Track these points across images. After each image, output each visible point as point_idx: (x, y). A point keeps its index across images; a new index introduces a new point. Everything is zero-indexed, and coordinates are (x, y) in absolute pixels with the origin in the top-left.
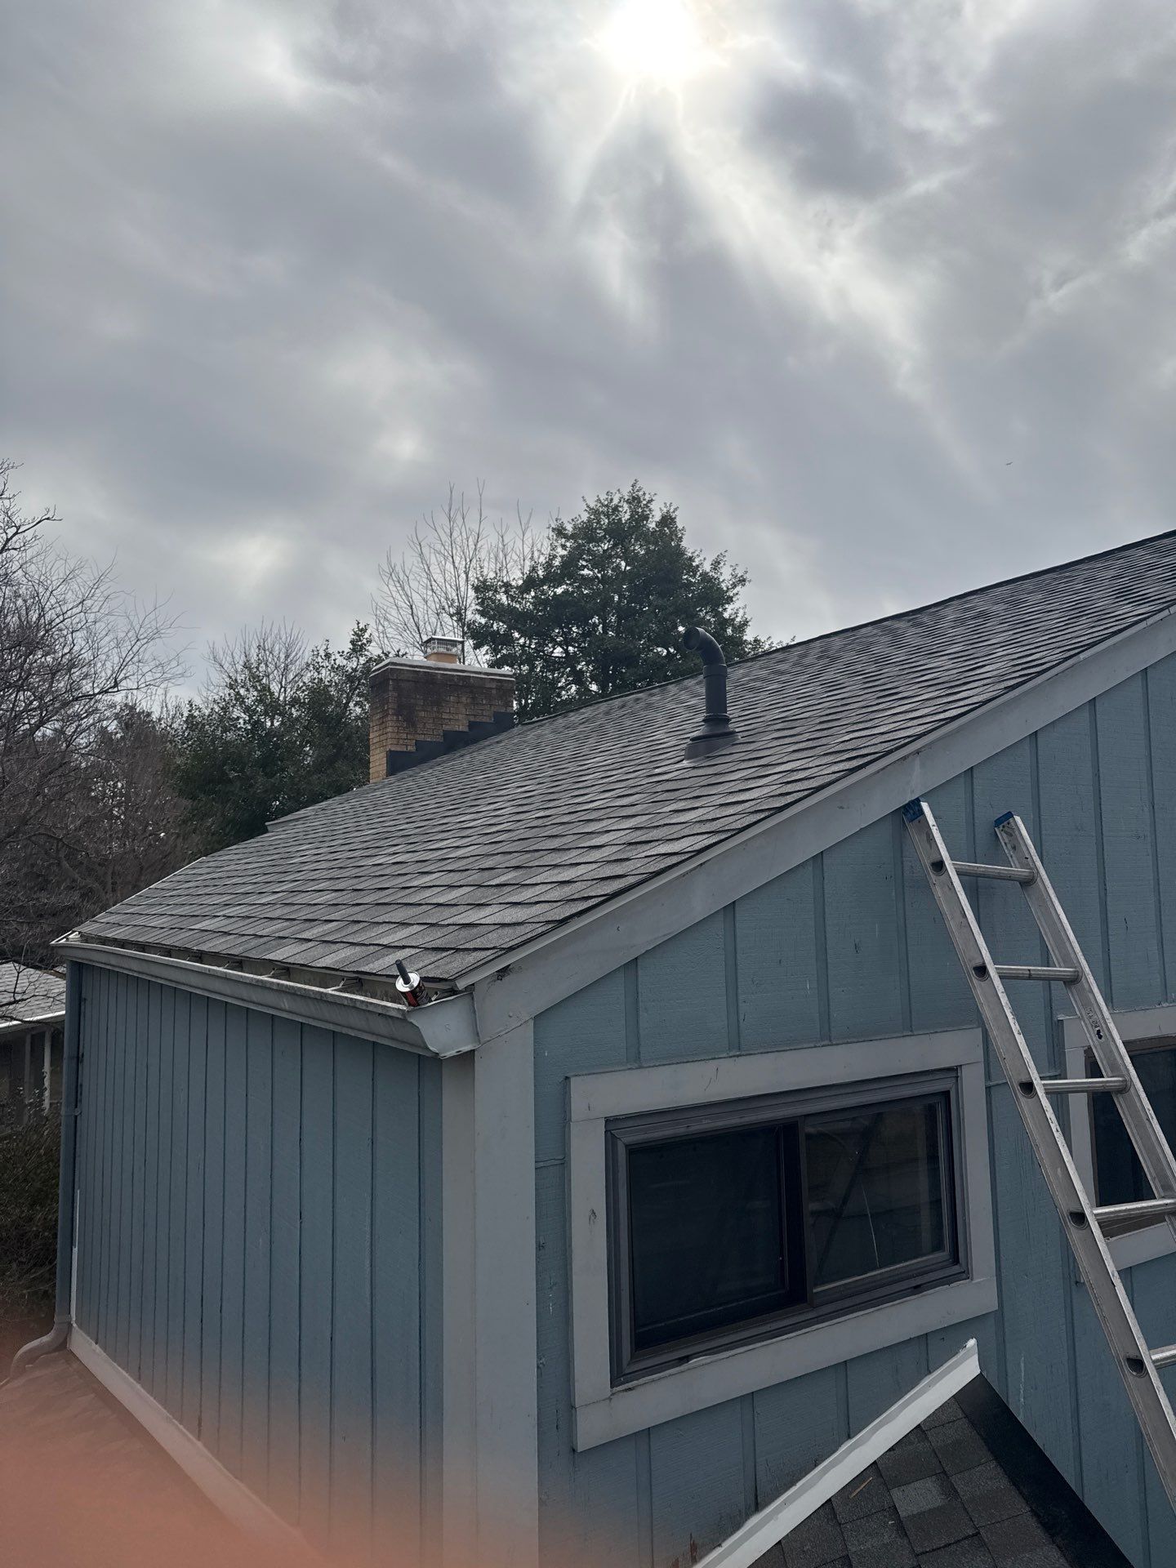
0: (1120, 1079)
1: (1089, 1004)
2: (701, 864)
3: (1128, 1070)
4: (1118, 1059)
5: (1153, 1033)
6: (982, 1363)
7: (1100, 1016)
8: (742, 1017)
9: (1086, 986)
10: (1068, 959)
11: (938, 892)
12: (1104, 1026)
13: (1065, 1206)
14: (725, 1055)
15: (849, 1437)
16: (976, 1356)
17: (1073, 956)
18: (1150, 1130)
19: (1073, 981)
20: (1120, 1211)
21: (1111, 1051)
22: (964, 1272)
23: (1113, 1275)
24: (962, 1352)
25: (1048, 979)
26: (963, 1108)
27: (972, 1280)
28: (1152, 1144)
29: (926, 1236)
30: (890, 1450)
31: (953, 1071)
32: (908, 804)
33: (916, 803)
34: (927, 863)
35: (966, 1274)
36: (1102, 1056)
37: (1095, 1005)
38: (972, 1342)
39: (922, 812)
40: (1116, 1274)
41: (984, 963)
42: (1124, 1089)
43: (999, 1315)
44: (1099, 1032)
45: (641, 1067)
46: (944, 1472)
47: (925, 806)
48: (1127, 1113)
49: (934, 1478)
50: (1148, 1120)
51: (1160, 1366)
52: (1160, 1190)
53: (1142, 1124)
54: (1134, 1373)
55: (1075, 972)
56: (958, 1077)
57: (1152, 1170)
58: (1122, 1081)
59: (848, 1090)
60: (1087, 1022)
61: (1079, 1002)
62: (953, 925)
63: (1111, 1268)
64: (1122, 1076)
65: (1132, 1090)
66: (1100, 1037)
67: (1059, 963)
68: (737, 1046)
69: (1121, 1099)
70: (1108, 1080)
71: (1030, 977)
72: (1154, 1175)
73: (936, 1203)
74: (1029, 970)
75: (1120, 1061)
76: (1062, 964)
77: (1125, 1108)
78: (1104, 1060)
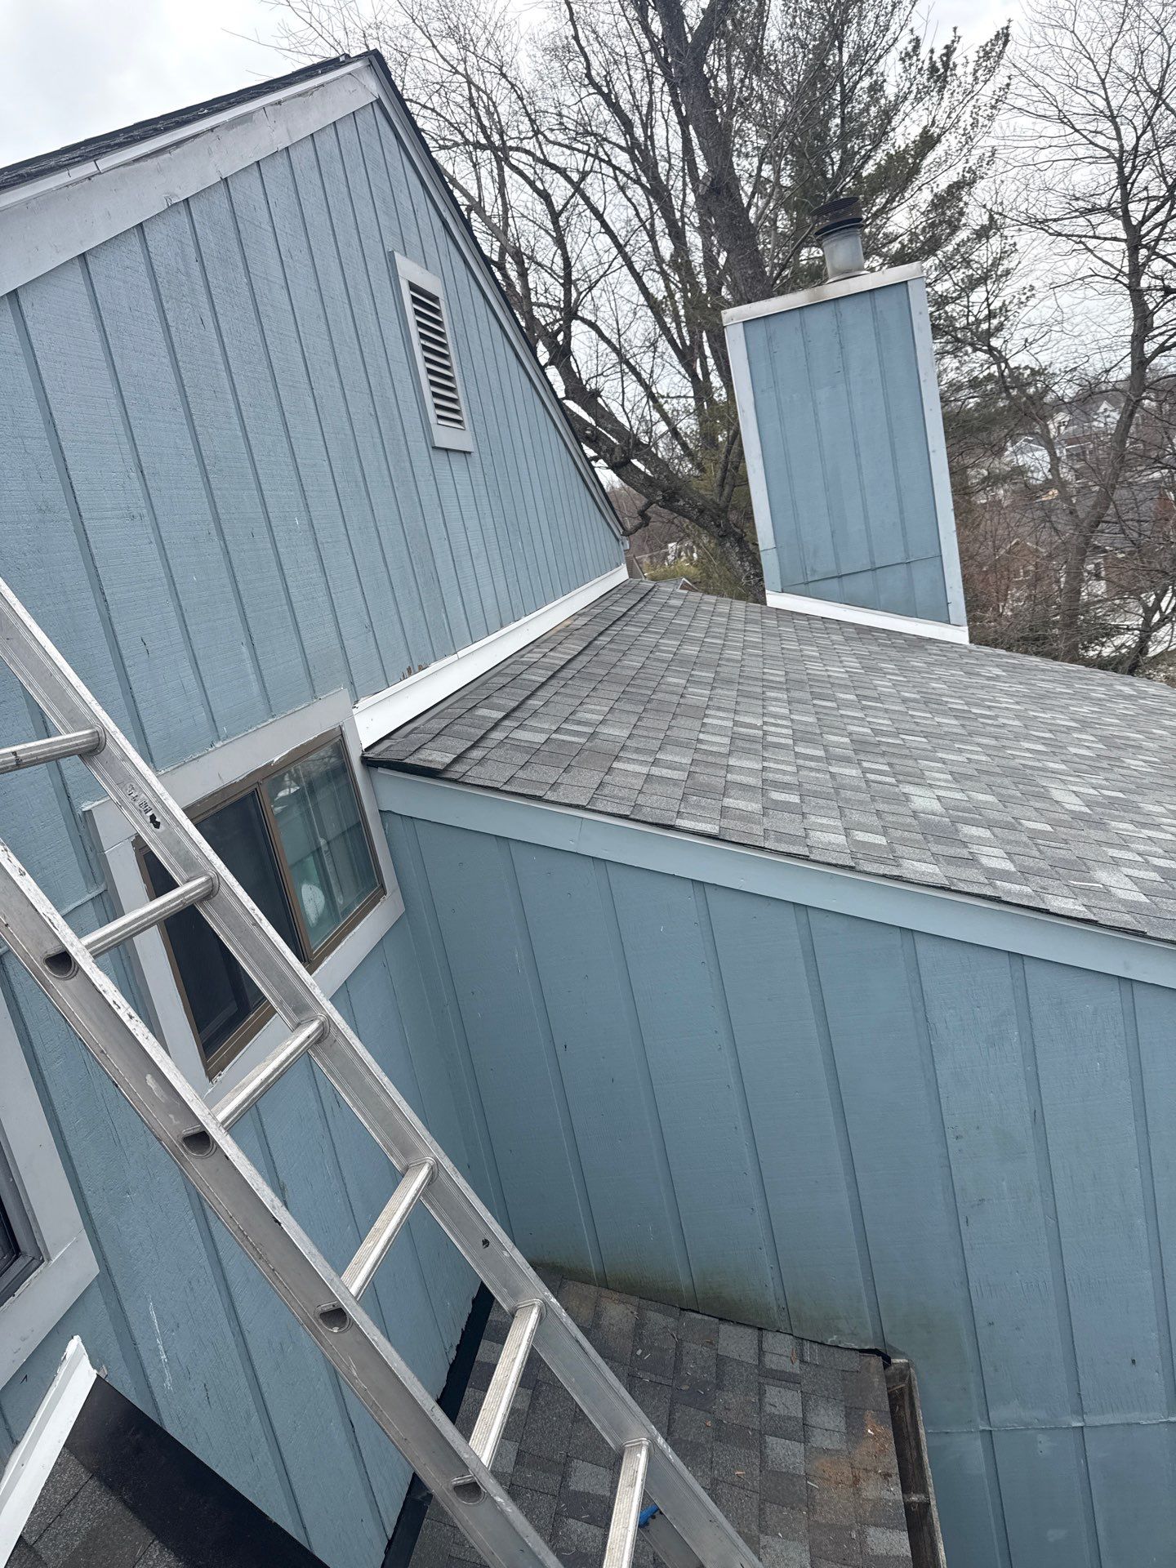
1: (126, 780)
3: (210, 862)
4: (191, 850)
6: (97, 1363)
7: (149, 794)
9: (116, 753)
10: (76, 718)
12: (159, 807)
13: (173, 1129)
16: (86, 1358)
17: (83, 709)
18: (261, 938)
19: (93, 750)
21: (179, 842)
24: (62, 1372)
25: (53, 759)
27: (49, 1260)
28: (269, 956)
35: (39, 1260)
36: (167, 853)
37: (138, 778)
38: (74, 1344)
42: (211, 892)
43: (104, 1275)
44: (153, 818)
48: (223, 925)
53: (246, 932)
54: (335, 1330)
55: (92, 734)
57: (275, 993)
58: (207, 882)
60: (131, 807)
61: (110, 780)
64: (204, 873)
65: (223, 889)
66: (157, 825)
67: (63, 727)
69: (210, 908)
70: (186, 889)
71: (19, 764)
72: (280, 998)
74: (14, 753)
75: (195, 853)
76: (69, 727)
77: (220, 920)
78: (173, 860)
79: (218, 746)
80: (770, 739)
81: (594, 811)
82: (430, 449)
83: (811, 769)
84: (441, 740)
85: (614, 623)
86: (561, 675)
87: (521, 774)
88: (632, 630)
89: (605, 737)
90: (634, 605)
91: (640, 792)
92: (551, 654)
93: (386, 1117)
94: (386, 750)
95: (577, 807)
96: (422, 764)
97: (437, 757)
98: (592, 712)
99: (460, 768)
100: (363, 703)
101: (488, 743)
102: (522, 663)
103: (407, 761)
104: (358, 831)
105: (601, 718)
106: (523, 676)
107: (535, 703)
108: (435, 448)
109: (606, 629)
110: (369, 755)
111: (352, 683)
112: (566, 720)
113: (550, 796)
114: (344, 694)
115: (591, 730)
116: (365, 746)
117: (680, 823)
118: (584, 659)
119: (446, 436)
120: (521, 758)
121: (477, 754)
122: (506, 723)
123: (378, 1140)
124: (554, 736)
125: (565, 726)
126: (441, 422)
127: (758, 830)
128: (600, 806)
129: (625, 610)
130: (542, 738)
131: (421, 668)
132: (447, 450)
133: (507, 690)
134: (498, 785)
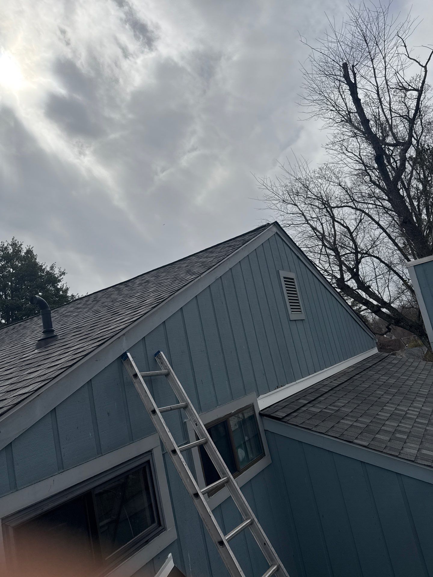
0: (205, 439)
1: (192, 414)
2: (38, 396)
3: (206, 435)
4: (203, 431)
5: (215, 418)
6: (175, 562)
7: (196, 418)
8: (63, 455)
9: (191, 408)
10: (184, 400)
11: (137, 385)
12: (197, 421)
13: (191, 492)
14: (57, 473)
16: (172, 560)
17: (185, 398)
18: (216, 455)
19: (186, 407)
20: (210, 488)
21: (201, 430)
22: (163, 528)
23: (210, 512)
24: (167, 561)
25: (179, 408)
26: (155, 465)
27: (167, 530)
28: (217, 459)
29: (149, 519)
31: (150, 452)
32: (122, 354)
33: (125, 354)
34: (131, 375)
35: (164, 529)
36: (198, 432)
37: (194, 414)
38: (170, 555)
39: (128, 357)
40: (211, 512)
41: (154, 409)
42: (206, 442)
43: (178, 540)
44: (196, 423)
45: (17, 490)
47: (129, 354)
48: (208, 451)
50: (215, 451)
51: (229, 541)
52: (222, 475)
53: (213, 453)
54: (221, 547)
55: (186, 404)
56: (152, 454)
57: (219, 469)
58: (206, 439)
59: (111, 472)
60: (192, 421)
61: (188, 414)
62: (143, 397)
63: (209, 510)
64: (205, 438)
65: (209, 442)
66: (197, 425)
68: (62, 468)
69: (206, 446)
70: (202, 440)
71: (171, 409)
72: (220, 470)
73: (150, 506)
74: (171, 407)
75: (204, 432)
76: (182, 402)
77: (208, 449)
78: (199, 434)
79: (217, 407)
80: (408, 415)
81: (327, 435)
82: (289, 321)
83: (418, 427)
84: (283, 409)
85: (364, 370)
86: (334, 389)
87: (307, 422)
88: (371, 373)
89: (342, 412)
90: (376, 363)
91: (346, 430)
92: (334, 382)
93: (242, 504)
94: (267, 411)
95: (321, 433)
96: (276, 416)
97: (281, 414)
98: (341, 402)
99: (288, 418)
100: (261, 397)
101: (300, 411)
102: (322, 385)
103: (272, 415)
104: (257, 436)
105: (343, 405)
106: (320, 389)
107: (322, 398)
108: (290, 320)
109: (361, 372)
110: (261, 412)
111: (258, 391)
112: (330, 405)
113: (314, 429)
114: (254, 394)
115: (337, 409)
116: (260, 410)
117: (356, 441)
118: (347, 383)
119: (294, 316)
120: (309, 416)
121: (295, 414)
122: (309, 405)
123: (240, 511)
124: (324, 410)
125: (329, 407)
126: (293, 313)
127: (384, 446)
128: (329, 434)
129: (371, 365)
130: (319, 410)
131: (282, 386)
132: (295, 320)
133: (313, 394)
134: (297, 424)
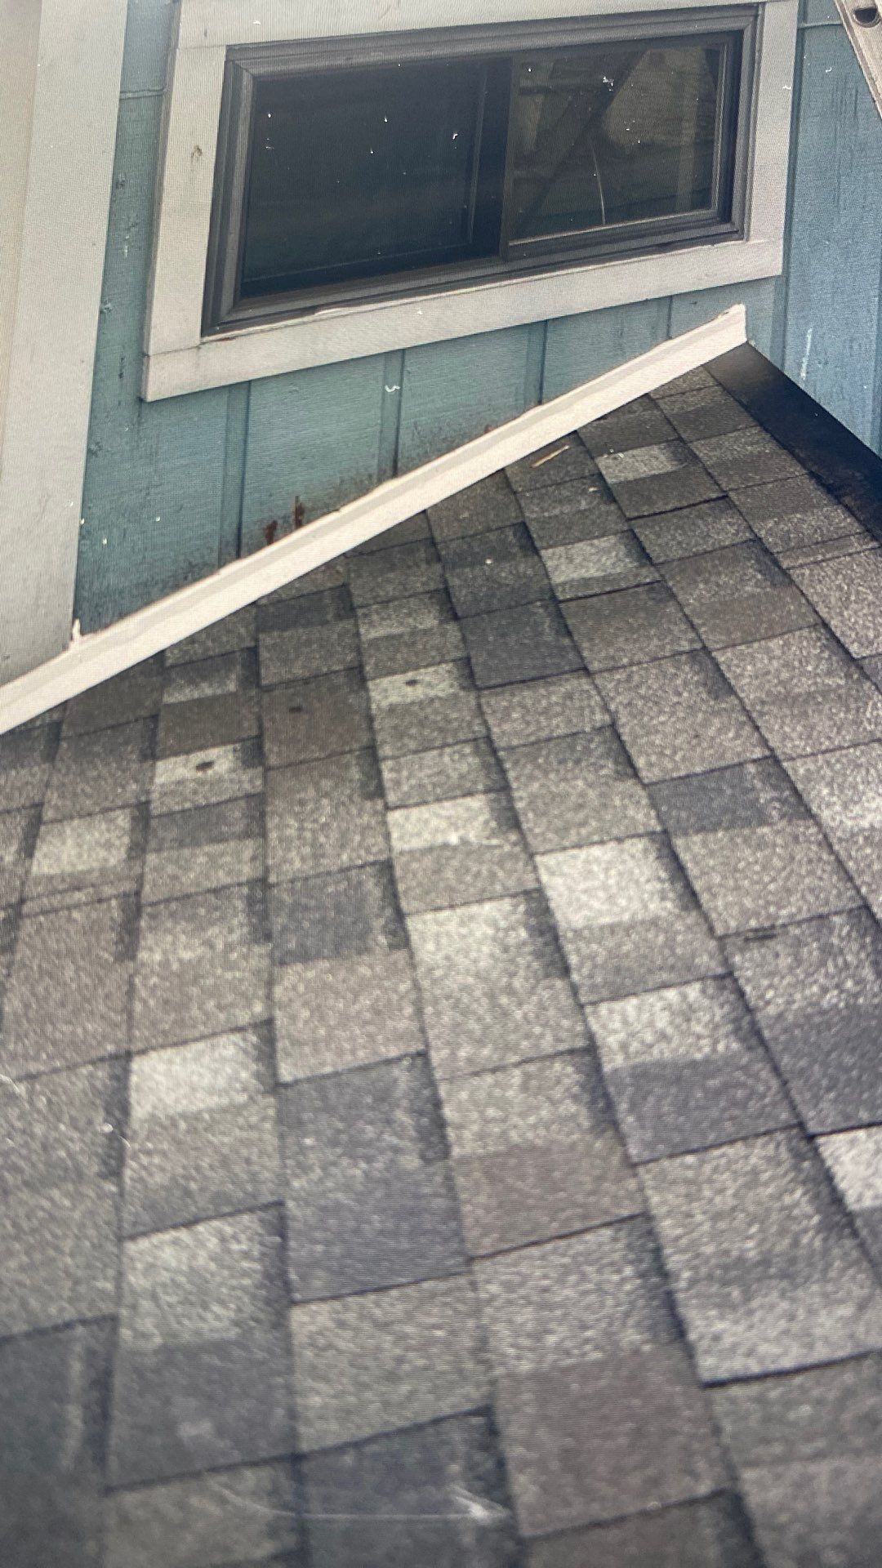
6: (750, 330)
15: (540, 403)
16: (743, 323)
30: (599, 419)
35: (738, 234)
38: (741, 309)
43: (781, 281)
46: (680, 439)
49: (662, 446)
